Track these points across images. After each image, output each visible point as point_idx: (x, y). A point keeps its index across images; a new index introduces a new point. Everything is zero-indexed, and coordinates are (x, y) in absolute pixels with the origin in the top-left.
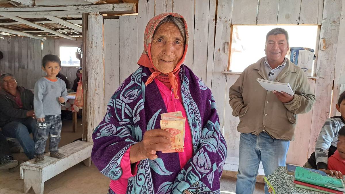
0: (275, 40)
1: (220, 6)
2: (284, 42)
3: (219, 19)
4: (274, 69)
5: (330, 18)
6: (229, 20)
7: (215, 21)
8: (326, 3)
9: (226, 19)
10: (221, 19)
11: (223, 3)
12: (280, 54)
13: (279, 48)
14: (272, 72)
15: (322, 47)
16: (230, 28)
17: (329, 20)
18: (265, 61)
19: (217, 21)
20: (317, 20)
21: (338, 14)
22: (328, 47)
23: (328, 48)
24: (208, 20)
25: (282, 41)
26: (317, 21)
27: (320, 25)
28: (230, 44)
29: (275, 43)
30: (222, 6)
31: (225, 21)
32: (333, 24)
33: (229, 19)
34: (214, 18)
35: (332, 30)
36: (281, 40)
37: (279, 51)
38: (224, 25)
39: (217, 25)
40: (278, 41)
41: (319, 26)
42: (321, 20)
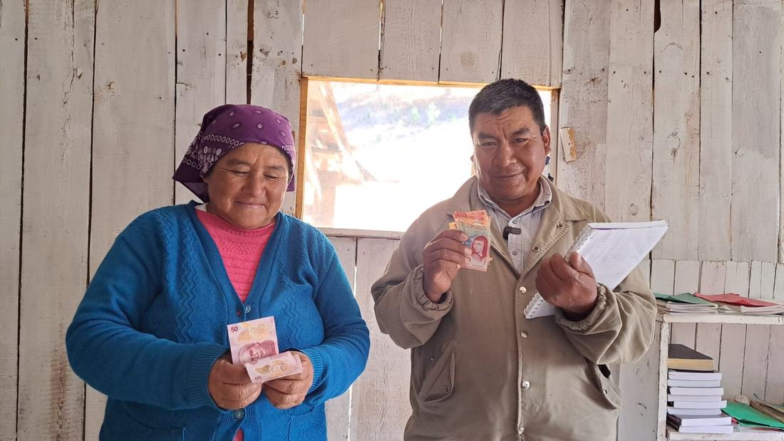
0: (498, 132)
1: (261, 12)
2: (527, 136)
3: (259, 52)
4: (514, 218)
5: (583, 68)
6: (294, 61)
7: (246, 60)
8: (570, 24)
9: (283, 57)
10: (266, 54)
11: (271, 5)
12: (521, 177)
13: (515, 161)
14: (513, 226)
15: (567, 152)
16: (296, 85)
17: (581, 74)
18: (479, 194)
19: (255, 61)
20: (548, 73)
21: (602, 58)
22: (582, 153)
23: (583, 156)
24: (223, 55)
25: (521, 131)
26: (548, 76)
27: (558, 87)
28: (300, 138)
29: (499, 141)
30: (269, 14)
31: (279, 62)
32: (590, 86)
33: (293, 56)
34: (245, 50)
35: (591, 104)
36: (517, 128)
37: (519, 168)
38: (277, 75)
39: (254, 74)
40: (507, 133)
41: (553, 90)
42: (560, 72)
